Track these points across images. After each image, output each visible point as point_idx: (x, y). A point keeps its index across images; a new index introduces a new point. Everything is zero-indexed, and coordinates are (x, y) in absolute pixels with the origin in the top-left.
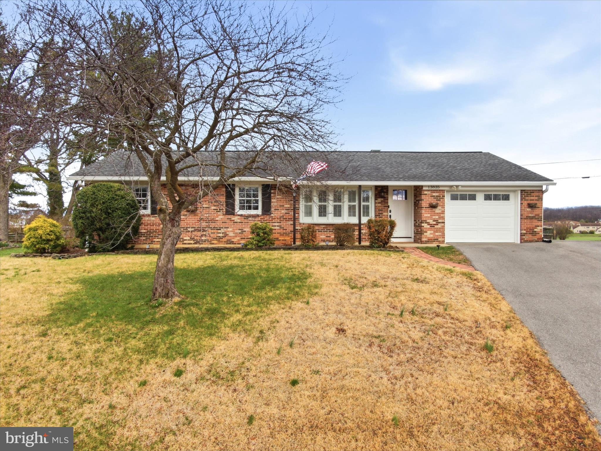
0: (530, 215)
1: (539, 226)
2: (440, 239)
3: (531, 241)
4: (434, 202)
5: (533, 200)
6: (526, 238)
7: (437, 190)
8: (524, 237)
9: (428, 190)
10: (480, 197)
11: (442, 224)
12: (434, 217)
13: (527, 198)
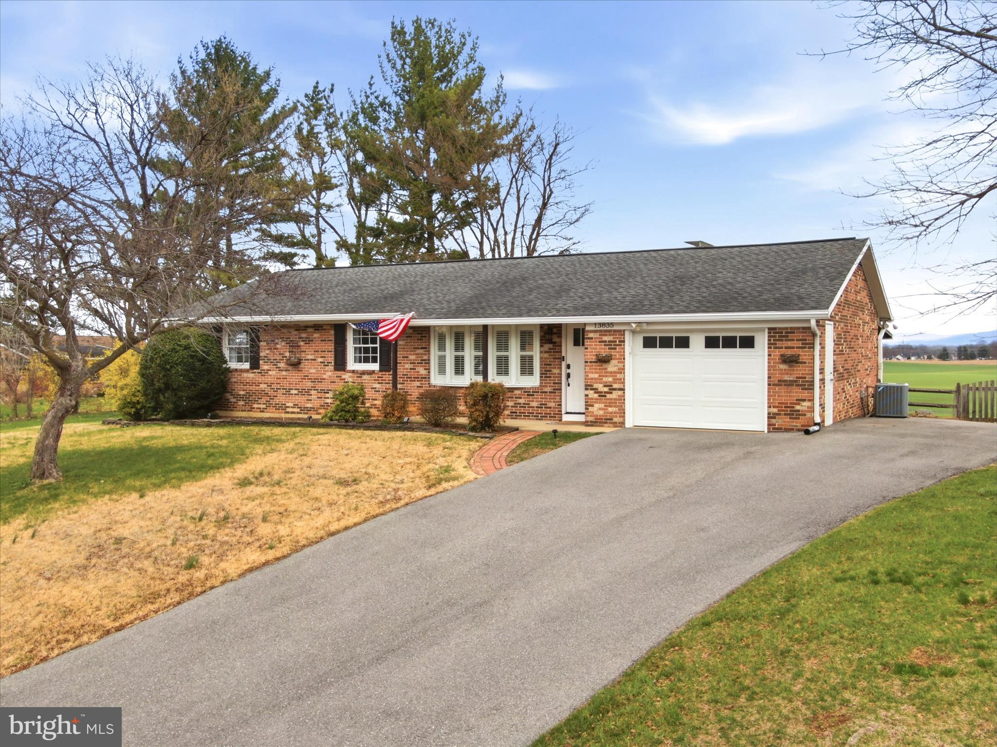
0: (786, 378)
1: (804, 400)
2: (615, 420)
3: (787, 430)
4: (604, 351)
5: (793, 348)
6: (778, 422)
7: (610, 331)
8: (774, 421)
9: (595, 331)
10: (697, 342)
11: (620, 393)
12: (605, 379)
13: (779, 344)
